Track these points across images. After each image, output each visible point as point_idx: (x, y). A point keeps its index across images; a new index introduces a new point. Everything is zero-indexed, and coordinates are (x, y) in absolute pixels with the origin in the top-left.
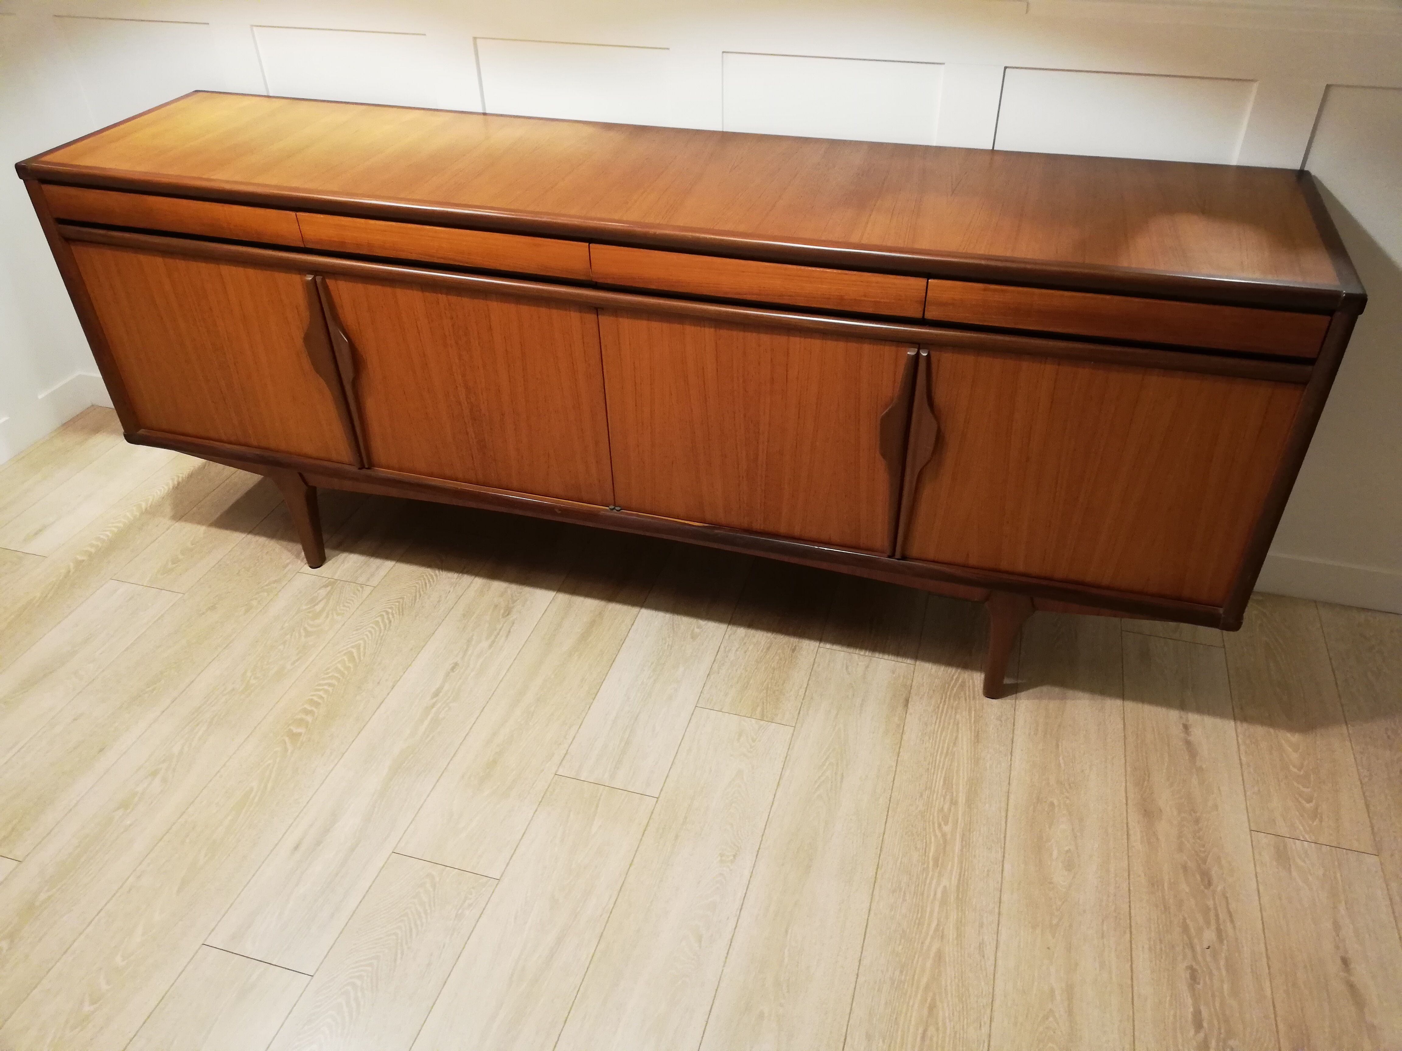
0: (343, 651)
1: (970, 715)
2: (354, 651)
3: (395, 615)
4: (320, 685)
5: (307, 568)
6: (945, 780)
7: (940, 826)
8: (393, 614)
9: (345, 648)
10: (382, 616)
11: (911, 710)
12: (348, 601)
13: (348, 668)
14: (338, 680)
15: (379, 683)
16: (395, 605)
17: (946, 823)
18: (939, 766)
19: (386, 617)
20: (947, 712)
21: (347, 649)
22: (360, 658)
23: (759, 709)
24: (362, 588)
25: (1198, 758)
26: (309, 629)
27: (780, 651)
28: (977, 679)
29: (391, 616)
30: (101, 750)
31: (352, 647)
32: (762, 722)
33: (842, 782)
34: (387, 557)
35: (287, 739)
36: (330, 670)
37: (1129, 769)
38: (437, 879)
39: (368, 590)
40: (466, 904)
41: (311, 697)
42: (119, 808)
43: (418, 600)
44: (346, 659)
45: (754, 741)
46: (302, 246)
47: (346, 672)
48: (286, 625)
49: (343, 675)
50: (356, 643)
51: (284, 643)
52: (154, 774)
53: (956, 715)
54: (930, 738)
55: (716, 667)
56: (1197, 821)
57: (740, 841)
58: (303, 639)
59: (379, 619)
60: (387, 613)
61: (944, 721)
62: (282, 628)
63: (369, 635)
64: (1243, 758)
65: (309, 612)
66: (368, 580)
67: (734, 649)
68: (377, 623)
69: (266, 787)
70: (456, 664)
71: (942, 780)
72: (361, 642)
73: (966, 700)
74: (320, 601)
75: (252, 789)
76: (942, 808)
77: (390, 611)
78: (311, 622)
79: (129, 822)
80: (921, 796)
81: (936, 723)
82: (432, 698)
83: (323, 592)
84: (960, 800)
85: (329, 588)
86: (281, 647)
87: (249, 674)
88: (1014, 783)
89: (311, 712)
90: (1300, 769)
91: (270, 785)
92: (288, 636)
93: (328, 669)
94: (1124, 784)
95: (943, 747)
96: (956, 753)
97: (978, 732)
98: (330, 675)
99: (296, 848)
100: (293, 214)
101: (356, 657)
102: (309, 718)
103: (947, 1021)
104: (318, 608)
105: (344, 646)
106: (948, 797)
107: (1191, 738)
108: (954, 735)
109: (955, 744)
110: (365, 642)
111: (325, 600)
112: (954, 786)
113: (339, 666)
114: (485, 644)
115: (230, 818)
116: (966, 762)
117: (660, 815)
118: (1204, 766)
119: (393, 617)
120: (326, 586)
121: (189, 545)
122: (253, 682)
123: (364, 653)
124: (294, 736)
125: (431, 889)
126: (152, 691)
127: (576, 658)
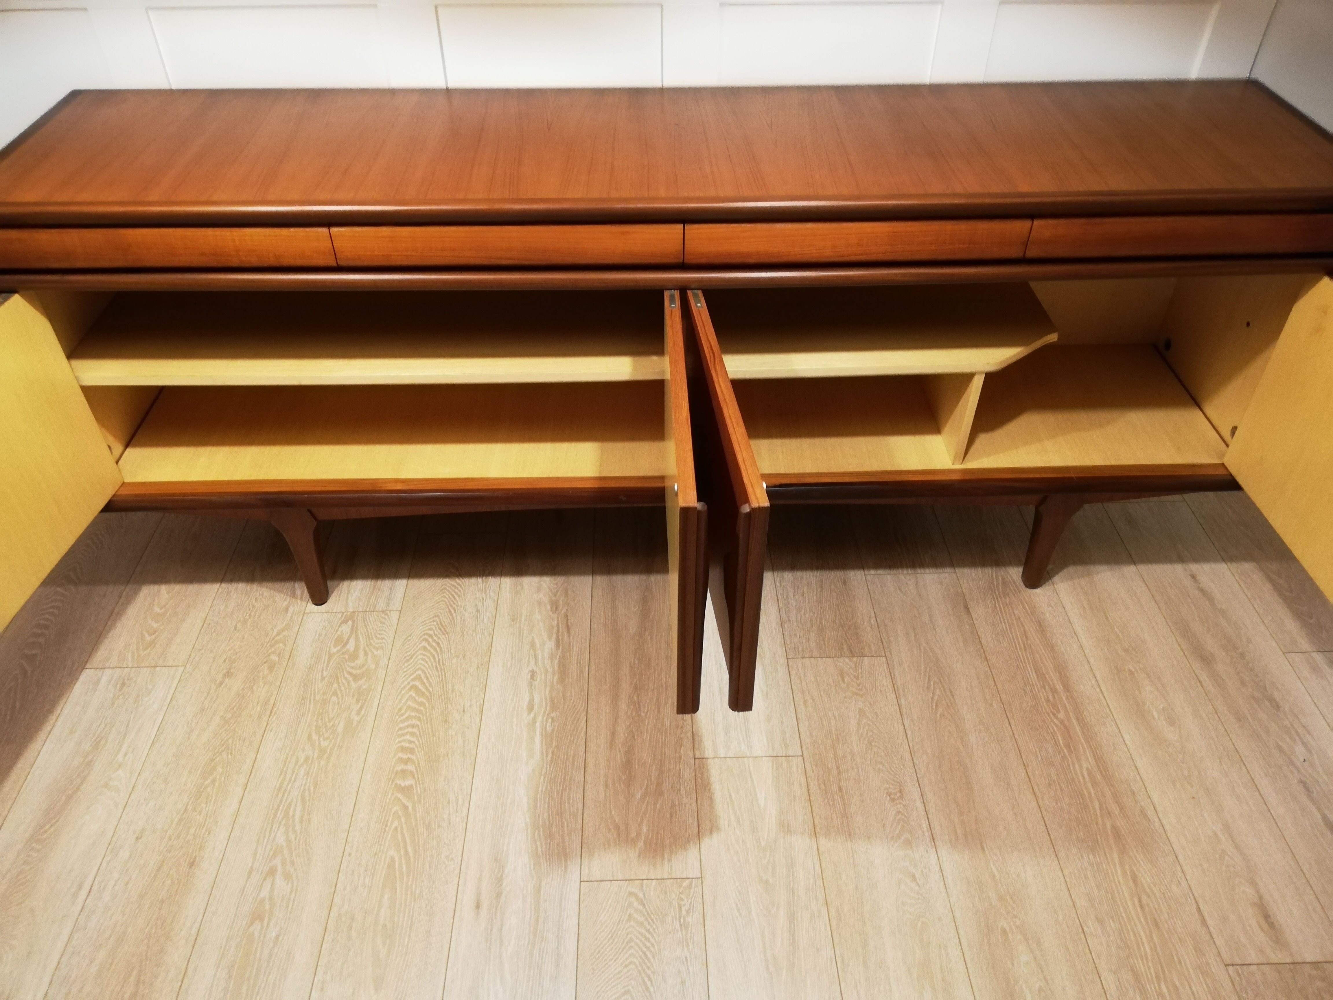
0: (404, 687)
1: (1024, 608)
2: (417, 683)
3: (439, 636)
4: (400, 729)
5: (311, 607)
6: (1036, 673)
7: (1054, 715)
8: (436, 635)
9: (406, 683)
10: (426, 640)
11: (974, 615)
12: (380, 632)
13: (422, 704)
14: (419, 719)
15: (464, 711)
16: (434, 625)
17: (1058, 711)
18: (1024, 659)
19: (430, 640)
20: (1005, 610)
21: (408, 683)
22: (428, 690)
23: (845, 647)
24: (387, 614)
25: (1216, 601)
26: (354, 672)
27: (833, 587)
28: (1015, 573)
29: (435, 638)
30: (192, 864)
31: (414, 680)
32: (855, 659)
33: (953, 697)
34: (395, 575)
35: (399, 796)
36: (403, 711)
38: (641, 895)
39: (394, 616)
40: (684, 912)
41: (399, 745)
42: (252, 923)
43: (454, 615)
44: (414, 695)
45: (857, 678)
46: (335, 264)
47: (422, 708)
48: (325, 673)
49: (420, 711)
50: (415, 675)
51: (335, 693)
52: (272, 872)
53: (1013, 611)
54: (1004, 638)
55: (784, 615)
56: (1242, 656)
57: (897, 776)
58: (354, 685)
59: (425, 644)
60: (430, 636)
61: (1008, 620)
62: (323, 678)
63: (423, 663)
64: (1248, 594)
65: (343, 654)
66: (388, 604)
67: (791, 594)
68: (425, 648)
69: (406, 852)
70: (533, 672)
71: (1034, 673)
72: (419, 672)
73: (1014, 595)
74: (348, 639)
75: (393, 859)
76: (1048, 698)
77: (431, 632)
78: (351, 664)
79: (274, 934)
80: (1025, 692)
81: (1000, 621)
82: (529, 714)
83: (346, 629)
84: (1058, 687)
85: (350, 623)
86: (334, 699)
87: (315, 737)
88: (1092, 661)
89: (408, 760)
90: (1291, 591)
91: (410, 849)
92: (335, 685)
93: (400, 709)
94: (1174, 639)
95: (1019, 643)
96: (1032, 645)
97: (1038, 621)
98: (407, 715)
99: (478, 906)
100: (324, 230)
101: (424, 690)
102: (410, 767)
103: (1152, 885)
104: (351, 646)
105: (403, 682)
106: (1047, 687)
107: (1201, 586)
108: (1022, 629)
109: (1027, 638)
110: (423, 671)
111: (353, 636)
112: (1047, 676)
113: (411, 703)
114: (551, 645)
115: (386, 896)
116: (1043, 651)
117: (813, 772)
118: (1224, 607)
119: (439, 638)
120: (345, 622)
121: (157, 610)
122: (324, 744)
123: (430, 684)
124: (406, 791)
125: (641, 907)
126: (213, 782)
127: (649, 638)
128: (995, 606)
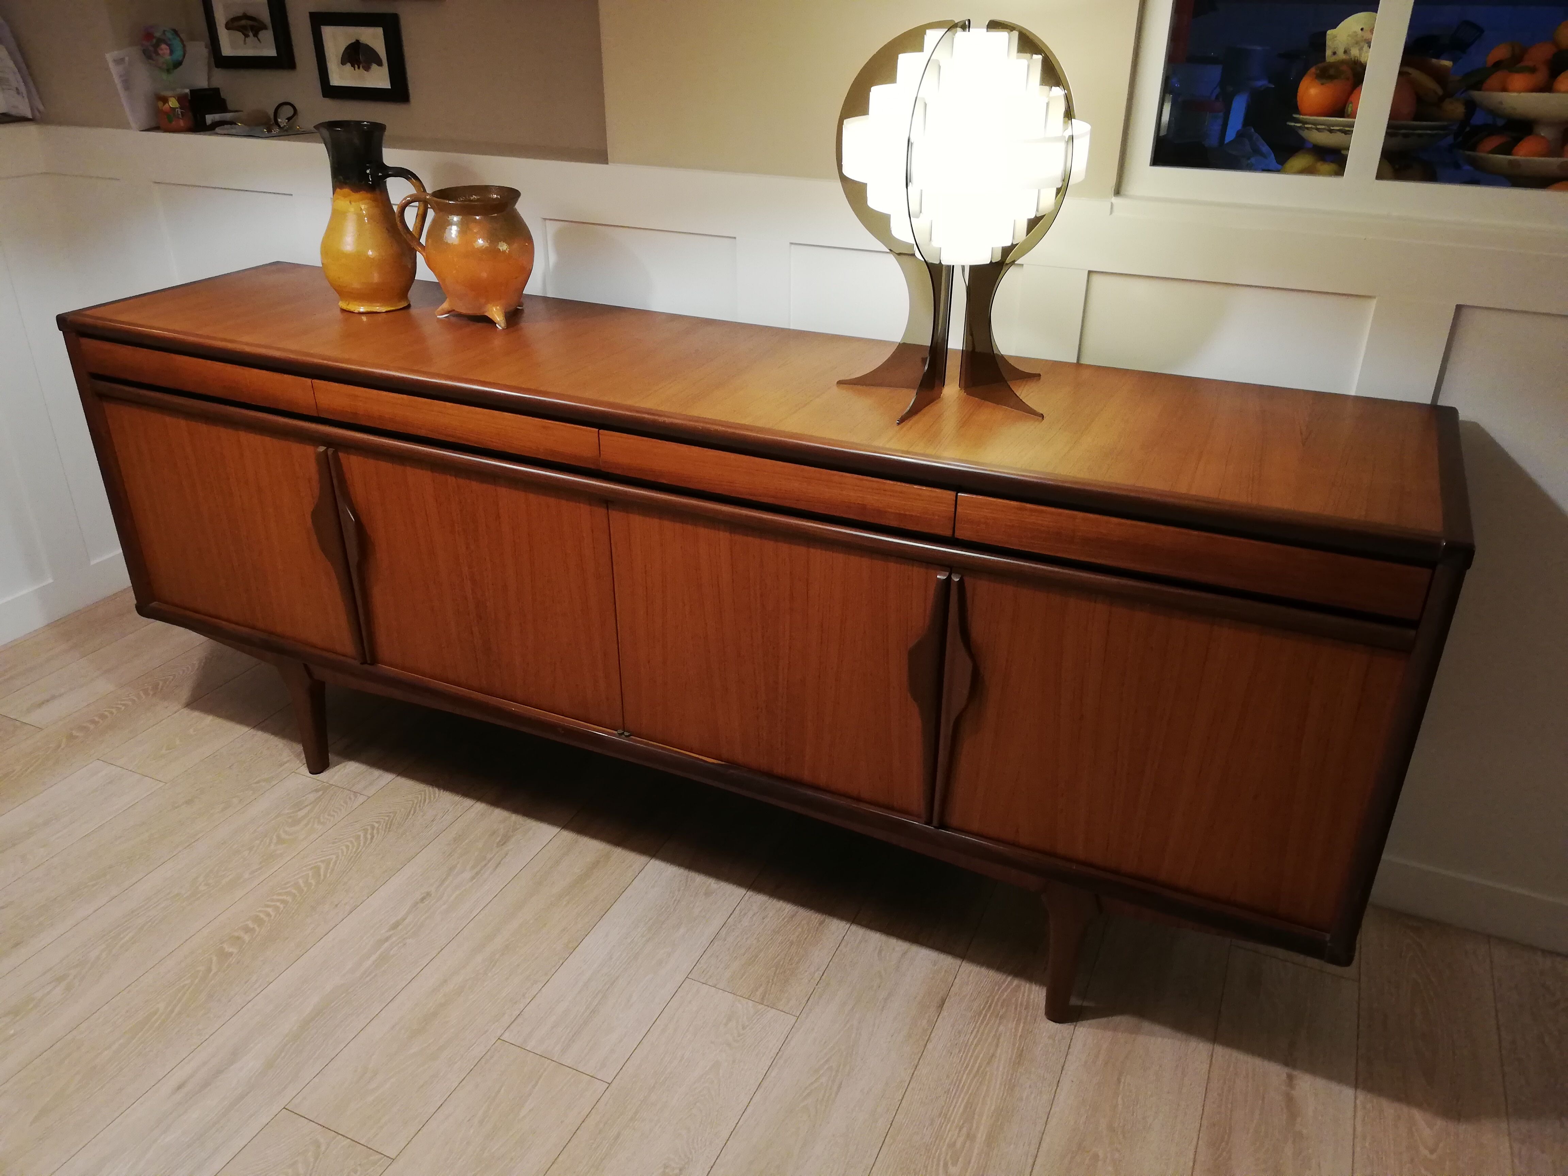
0: (310, 865)
1: (1016, 1030)
2: (323, 867)
3: (380, 831)
4: (272, 900)
5: (305, 770)
6: (966, 1107)
7: (946, 1165)
8: (378, 830)
9: (314, 862)
10: (366, 831)
11: (944, 1013)
12: (335, 810)
13: (309, 885)
14: (294, 896)
15: (336, 905)
16: (384, 819)
17: (955, 1163)
18: (963, 1086)
19: (369, 831)
20: (989, 1020)
21: (316, 862)
22: (325, 876)
23: (761, 990)
24: (356, 796)
25: (1299, 1120)
26: (283, 836)
27: (804, 922)
29: (375, 831)
31: (322, 861)
32: (760, 1006)
33: (837, 1093)
34: (392, 767)
35: (215, 959)
36: (288, 885)
37: (1205, 1122)
38: (323, 1148)
39: (361, 799)
41: (258, 914)
43: (410, 817)
44: (310, 874)
45: (744, 1028)
46: (316, 415)
47: (305, 889)
48: (261, 828)
49: (301, 891)
50: (328, 858)
51: (251, 849)
52: (61, 979)
53: (999, 1026)
54: (959, 1052)
55: (723, 932)
57: (693, 1151)
58: (272, 847)
59: (362, 834)
60: (373, 828)
61: (982, 1034)
62: (255, 832)
63: (345, 850)
64: (1359, 1129)
65: (290, 817)
66: (365, 788)
67: (750, 914)
68: (358, 838)
69: (172, 1011)
70: (428, 894)
71: (962, 1106)
72: (334, 857)
73: (1016, 1008)
74: (307, 806)
75: (156, 1012)
76: (955, 1142)
77: (376, 825)
78: (287, 829)
79: (12, 1032)
80: (931, 1124)
81: (972, 1031)
82: (389, 930)
83: (312, 797)
84: (979, 1135)
85: (320, 793)
86: (246, 853)
87: (201, 879)
88: (1053, 1122)
89: (252, 931)
90: (1432, 1151)
91: (177, 1010)
92: (258, 842)
93: (288, 883)
94: (1194, 1142)
95: (973, 1066)
96: (989, 1073)
97: (1022, 1050)
98: (287, 890)
99: (180, 1087)
100: (309, 381)
101: (322, 873)
102: (247, 938)
104: (301, 814)
105: (313, 860)
106: (965, 1130)
107: (1294, 1093)
108: (991, 1051)
109: (988, 1063)
110: (337, 857)
111: (312, 805)
112: (976, 1117)
113: (301, 881)
114: (467, 875)
115: (121, 1041)
116: (998, 1087)
117: (606, 1105)
118: (1305, 1131)
119: (378, 833)
120: (317, 791)
121: (191, 731)
122: (202, 888)
123: (333, 870)
124: (224, 956)
125: (312, 1160)
126: (94, 885)
127: (565, 903)
128: (981, 1013)
